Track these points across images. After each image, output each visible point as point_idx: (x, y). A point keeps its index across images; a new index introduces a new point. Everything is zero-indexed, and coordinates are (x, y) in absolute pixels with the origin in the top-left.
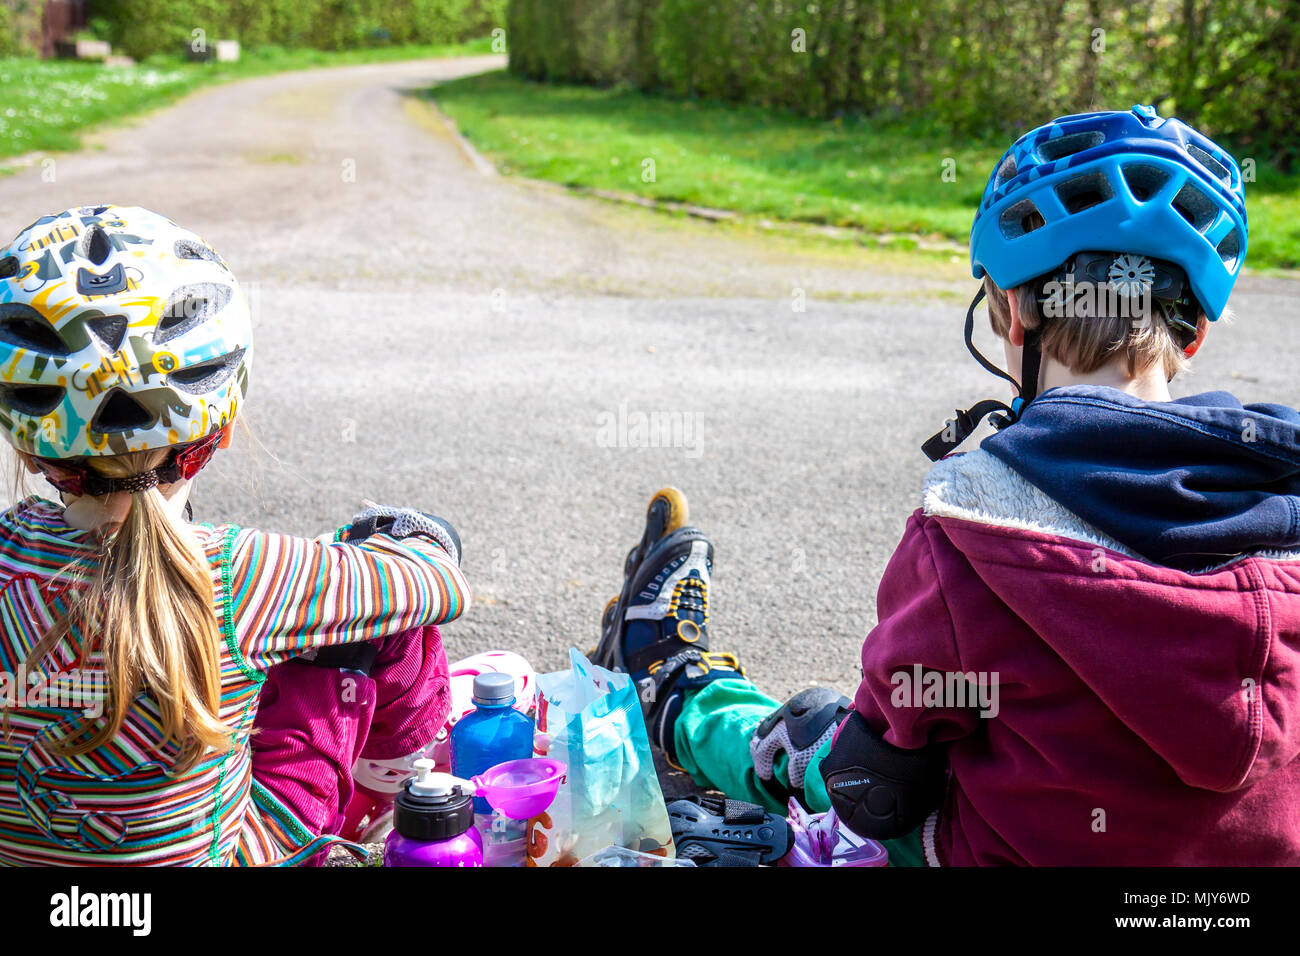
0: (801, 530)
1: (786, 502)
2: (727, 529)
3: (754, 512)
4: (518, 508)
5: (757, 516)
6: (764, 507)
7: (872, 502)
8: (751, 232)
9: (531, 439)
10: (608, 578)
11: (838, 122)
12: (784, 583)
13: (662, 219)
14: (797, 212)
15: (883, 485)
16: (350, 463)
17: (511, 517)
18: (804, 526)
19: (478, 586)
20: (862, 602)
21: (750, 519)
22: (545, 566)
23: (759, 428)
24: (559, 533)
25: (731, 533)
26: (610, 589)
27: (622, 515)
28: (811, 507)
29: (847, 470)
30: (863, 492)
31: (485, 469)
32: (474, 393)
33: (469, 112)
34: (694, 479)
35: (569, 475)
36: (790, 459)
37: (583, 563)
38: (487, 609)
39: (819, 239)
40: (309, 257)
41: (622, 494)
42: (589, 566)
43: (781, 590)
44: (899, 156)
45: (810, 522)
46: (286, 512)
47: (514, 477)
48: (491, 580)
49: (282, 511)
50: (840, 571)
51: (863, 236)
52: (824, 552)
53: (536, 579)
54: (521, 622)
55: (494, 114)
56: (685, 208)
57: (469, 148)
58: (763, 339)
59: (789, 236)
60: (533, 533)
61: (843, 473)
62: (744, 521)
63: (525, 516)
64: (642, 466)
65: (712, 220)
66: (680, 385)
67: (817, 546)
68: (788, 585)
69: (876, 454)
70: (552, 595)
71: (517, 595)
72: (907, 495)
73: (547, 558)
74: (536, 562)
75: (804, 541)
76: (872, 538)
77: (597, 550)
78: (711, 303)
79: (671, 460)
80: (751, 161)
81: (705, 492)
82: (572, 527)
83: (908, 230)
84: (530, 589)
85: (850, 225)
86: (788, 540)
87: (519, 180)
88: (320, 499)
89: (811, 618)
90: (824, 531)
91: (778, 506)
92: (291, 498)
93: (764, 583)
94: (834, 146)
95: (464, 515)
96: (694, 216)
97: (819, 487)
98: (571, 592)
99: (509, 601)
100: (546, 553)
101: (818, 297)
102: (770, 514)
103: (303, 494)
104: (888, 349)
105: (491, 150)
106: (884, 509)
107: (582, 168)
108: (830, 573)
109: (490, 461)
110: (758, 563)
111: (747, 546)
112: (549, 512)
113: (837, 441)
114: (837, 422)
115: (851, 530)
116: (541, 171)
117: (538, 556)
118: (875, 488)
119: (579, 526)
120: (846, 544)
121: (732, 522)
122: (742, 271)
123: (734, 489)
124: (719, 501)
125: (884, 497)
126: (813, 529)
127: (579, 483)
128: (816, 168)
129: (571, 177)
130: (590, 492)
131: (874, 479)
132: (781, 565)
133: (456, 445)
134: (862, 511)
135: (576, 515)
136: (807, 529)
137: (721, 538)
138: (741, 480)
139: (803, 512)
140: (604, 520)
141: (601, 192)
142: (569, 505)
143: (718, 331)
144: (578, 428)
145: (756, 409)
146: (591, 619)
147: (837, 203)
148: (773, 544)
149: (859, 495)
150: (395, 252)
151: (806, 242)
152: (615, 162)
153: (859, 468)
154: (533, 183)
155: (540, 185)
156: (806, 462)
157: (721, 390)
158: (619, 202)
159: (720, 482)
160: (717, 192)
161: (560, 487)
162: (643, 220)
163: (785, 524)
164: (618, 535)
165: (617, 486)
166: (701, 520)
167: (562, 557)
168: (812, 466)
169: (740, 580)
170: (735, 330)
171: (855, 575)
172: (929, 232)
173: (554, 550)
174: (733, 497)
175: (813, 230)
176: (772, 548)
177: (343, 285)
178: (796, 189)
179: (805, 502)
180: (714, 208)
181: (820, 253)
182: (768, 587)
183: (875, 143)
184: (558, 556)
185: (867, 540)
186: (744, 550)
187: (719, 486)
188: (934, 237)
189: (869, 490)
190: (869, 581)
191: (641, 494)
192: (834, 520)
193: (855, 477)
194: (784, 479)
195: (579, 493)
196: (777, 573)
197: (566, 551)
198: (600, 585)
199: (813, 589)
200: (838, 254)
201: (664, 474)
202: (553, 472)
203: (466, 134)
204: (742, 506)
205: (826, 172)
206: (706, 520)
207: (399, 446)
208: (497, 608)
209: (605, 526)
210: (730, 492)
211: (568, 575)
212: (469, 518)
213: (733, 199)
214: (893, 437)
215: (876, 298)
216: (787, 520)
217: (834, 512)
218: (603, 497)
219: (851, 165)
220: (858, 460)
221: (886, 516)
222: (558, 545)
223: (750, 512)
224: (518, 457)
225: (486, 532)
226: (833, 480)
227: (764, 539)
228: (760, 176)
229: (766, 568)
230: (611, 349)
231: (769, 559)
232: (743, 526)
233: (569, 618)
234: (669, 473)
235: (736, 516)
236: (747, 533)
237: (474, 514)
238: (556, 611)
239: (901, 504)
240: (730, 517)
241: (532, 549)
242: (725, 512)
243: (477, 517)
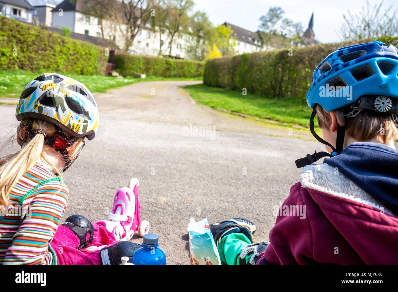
0: (254, 191)
1: (251, 183)
2: (233, 189)
3: (241, 185)
4: (178, 178)
5: (242, 186)
6: (244, 184)
7: (274, 185)
8: (253, 120)
9: (186, 161)
10: (197, 199)
11: (276, 99)
12: (246, 205)
13: (232, 116)
14: (264, 116)
15: (278, 181)
16: (138, 162)
17: (175, 180)
18: (254, 190)
19: (160, 197)
20: (268, 213)
21: (240, 187)
22: (181, 194)
23: (246, 163)
24: (187, 185)
25: (234, 190)
26: (197, 202)
27: (205, 182)
28: (257, 185)
29: (268, 176)
30: (272, 182)
31: (172, 167)
32: (176, 149)
33: (192, 91)
34: (227, 175)
35: (194, 170)
36: (253, 172)
37: (191, 194)
38: (161, 204)
39: (269, 123)
40: (147, 117)
41: (207, 177)
42: (193, 195)
43: (245, 207)
44: (290, 107)
45: (256, 189)
46: (117, 173)
47: (179, 170)
48: (165, 196)
49: (116, 172)
50: (263, 203)
51: (279, 123)
52: (259, 197)
53: (177, 197)
54: (169, 209)
55: (198, 92)
56: (238, 114)
57: (191, 98)
58: (251, 143)
59: (261, 122)
60: (180, 184)
61: (267, 177)
62: (238, 187)
63: (179, 180)
64: (213, 170)
65: (244, 117)
66: (228, 152)
67: (257, 196)
68: (247, 206)
69: (277, 173)
70: (180, 202)
71: (170, 201)
72: (284, 184)
73: (182, 192)
74: (179, 192)
75: (254, 194)
76: (273, 195)
77: (196, 191)
78: (240, 134)
79: (221, 169)
80: (254, 105)
81: (229, 178)
82: (191, 184)
83: (290, 122)
84: (174, 200)
85: (277, 120)
86: (249, 193)
87: (201, 105)
88: (127, 170)
89: (253, 216)
90: (260, 192)
91: (248, 184)
92: (119, 169)
93: (241, 205)
94: (275, 103)
95: (163, 178)
96: (240, 116)
97: (260, 180)
98: (186, 202)
99: (168, 202)
100: (182, 190)
101: (267, 135)
102: (246, 186)
103: (123, 169)
104: (283, 148)
105: (196, 99)
106: (277, 187)
107: (215, 104)
108: (260, 203)
109: (174, 165)
110: (240, 199)
111: (238, 194)
112: (186, 180)
113: (267, 169)
114: (267, 164)
115: (267, 192)
116: (206, 104)
117: (179, 191)
118: (276, 182)
119: (193, 184)
120: (265, 196)
121: (235, 187)
122: (249, 128)
123: (237, 178)
124: (232, 181)
125: (278, 184)
126: (257, 191)
127: (196, 173)
128: (269, 108)
129: (212, 105)
130: (198, 175)
131: (275, 179)
132: (246, 200)
133: (167, 161)
134: (271, 187)
135: (193, 181)
136: (255, 191)
137: (231, 191)
138: (240, 176)
139: (255, 186)
140: (200, 183)
141: (219, 109)
142: (191, 178)
143: (241, 140)
144: (199, 159)
145: (247, 159)
146: (189, 210)
147: (274, 115)
148: (245, 194)
149: (271, 183)
150: (168, 117)
151: (265, 123)
152: (223, 103)
153: (271, 176)
154: (203, 106)
155: (205, 106)
156: (257, 173)
157: (238, 154)
158: (222, 111)
159: (234, 176)
160: (246, 111)
161: (190, 173)
162: (228, 116)
163: (249, 189)
164: (203, 187)
165: (205, 175)
166: (226, 186)
167: (186, 192)
168: (259, 174)
169: (234, 203)
170: (245, 140)
171: (267, 205)
172: (296, 123)
173: (184, 190)
174: (236, 180)
175: (267, 121)
176: (244, 195)
177: (153, 123)
178: (265, 112)
179: (256, 184)
180: (245, 114)
181: (269, 126)
182: (242, 206)
183: (284, 103)
184: (185, 192)
185: (272, 195)
186: (237, 195)
187: (233, 177)
188: (297, 125)
189: (274, 182)
190: (271, 207)
191: (212, 177)
192: (263, 189)
193: (270, 178)
194: (251, 177)
195: (195, 175)
196: (245, 202)
197: (187, 190)
198: (194, 201)
199: (254, 208)
200: (273, 127)
201: (219, 173)
202: (190, 169)
203: (191, 95)
204: (238, 183)
205: (272, 109)
206: (228, 186)
207: (152, 160)
208: (164, 204)
209: (200, 185)
210: (236, 179)
211: (186, 197)
212: (164, 179)
213: (249, 113)
214: (282, 169)
215: (282, 137)
216: (250, 188)
217: (264, 187)
218: (201, 177)
219: (278, 107)
220: (272, 174)
221: (278, 189)
222: (186, 189)
223: (240, 185)
224: (182, 165)
225: (167, 183)
226: (264, 178)
227: (243, 192)
228: (256, 108)
229: (242, 200)
230: (213, 142)
231: (243, 198)
232: (238, 188)
233: (183, 209)
234: (220, 172)
235: (236, 186)
236: (238, 190)
237: (165, 178)
238: (180, 207)
239: (282, 186)
240: (234, 186)
241: (178, 189)
242: (233, 184)
243: (166, 179)
